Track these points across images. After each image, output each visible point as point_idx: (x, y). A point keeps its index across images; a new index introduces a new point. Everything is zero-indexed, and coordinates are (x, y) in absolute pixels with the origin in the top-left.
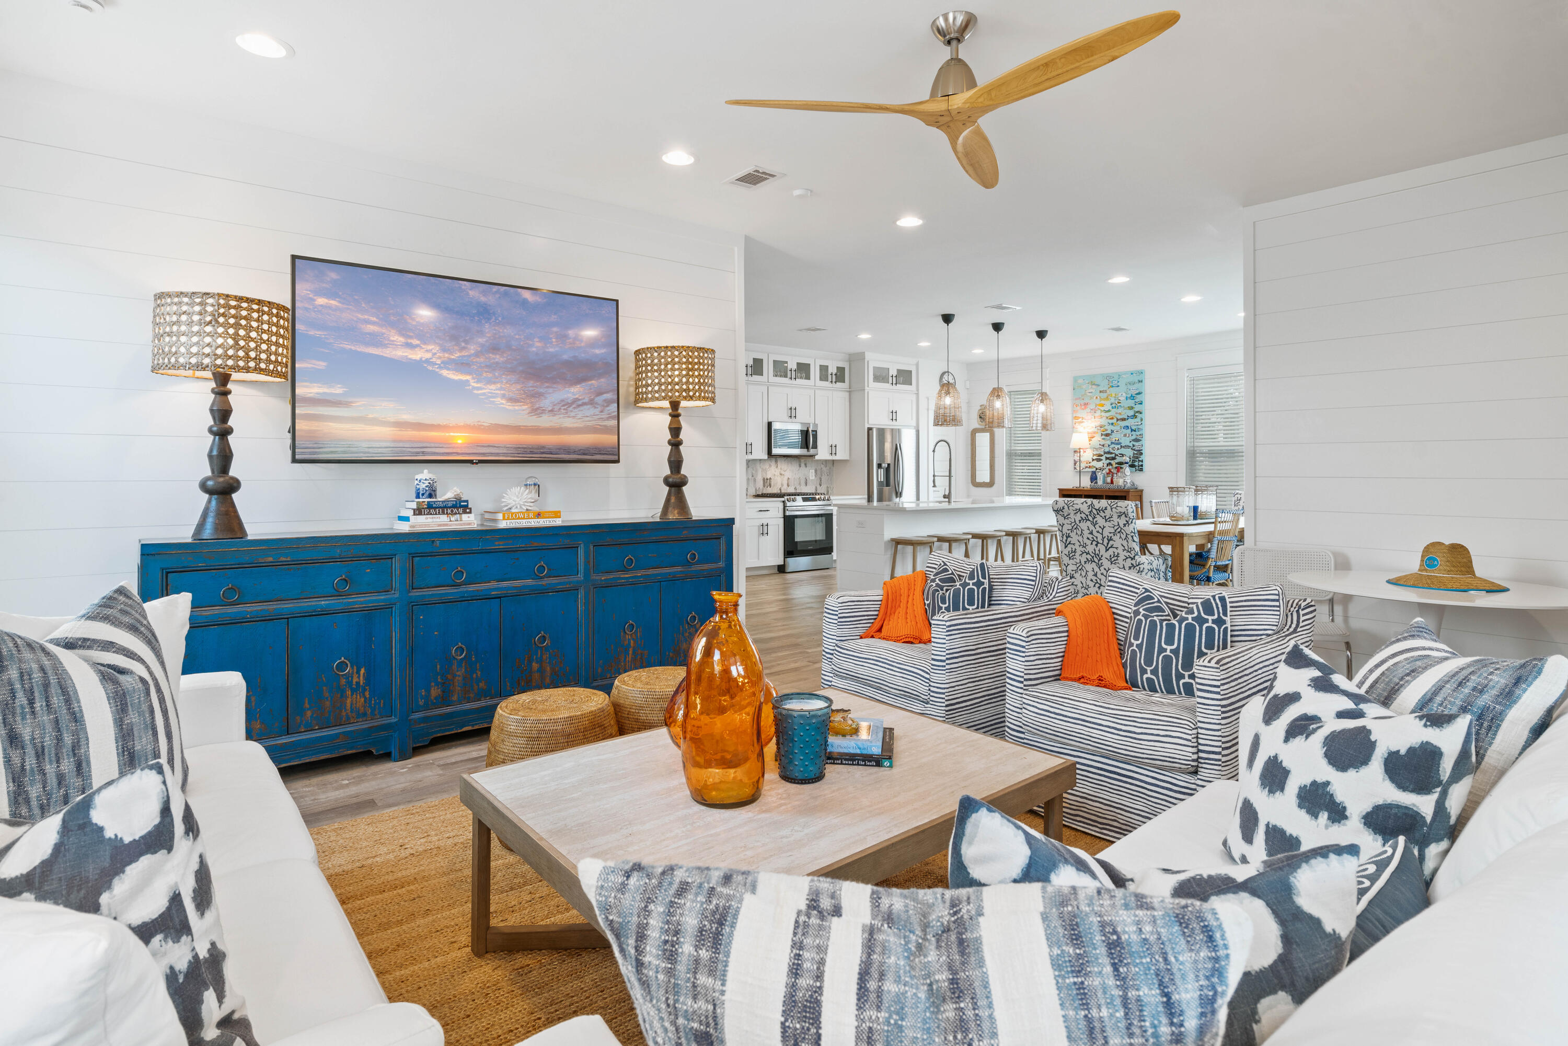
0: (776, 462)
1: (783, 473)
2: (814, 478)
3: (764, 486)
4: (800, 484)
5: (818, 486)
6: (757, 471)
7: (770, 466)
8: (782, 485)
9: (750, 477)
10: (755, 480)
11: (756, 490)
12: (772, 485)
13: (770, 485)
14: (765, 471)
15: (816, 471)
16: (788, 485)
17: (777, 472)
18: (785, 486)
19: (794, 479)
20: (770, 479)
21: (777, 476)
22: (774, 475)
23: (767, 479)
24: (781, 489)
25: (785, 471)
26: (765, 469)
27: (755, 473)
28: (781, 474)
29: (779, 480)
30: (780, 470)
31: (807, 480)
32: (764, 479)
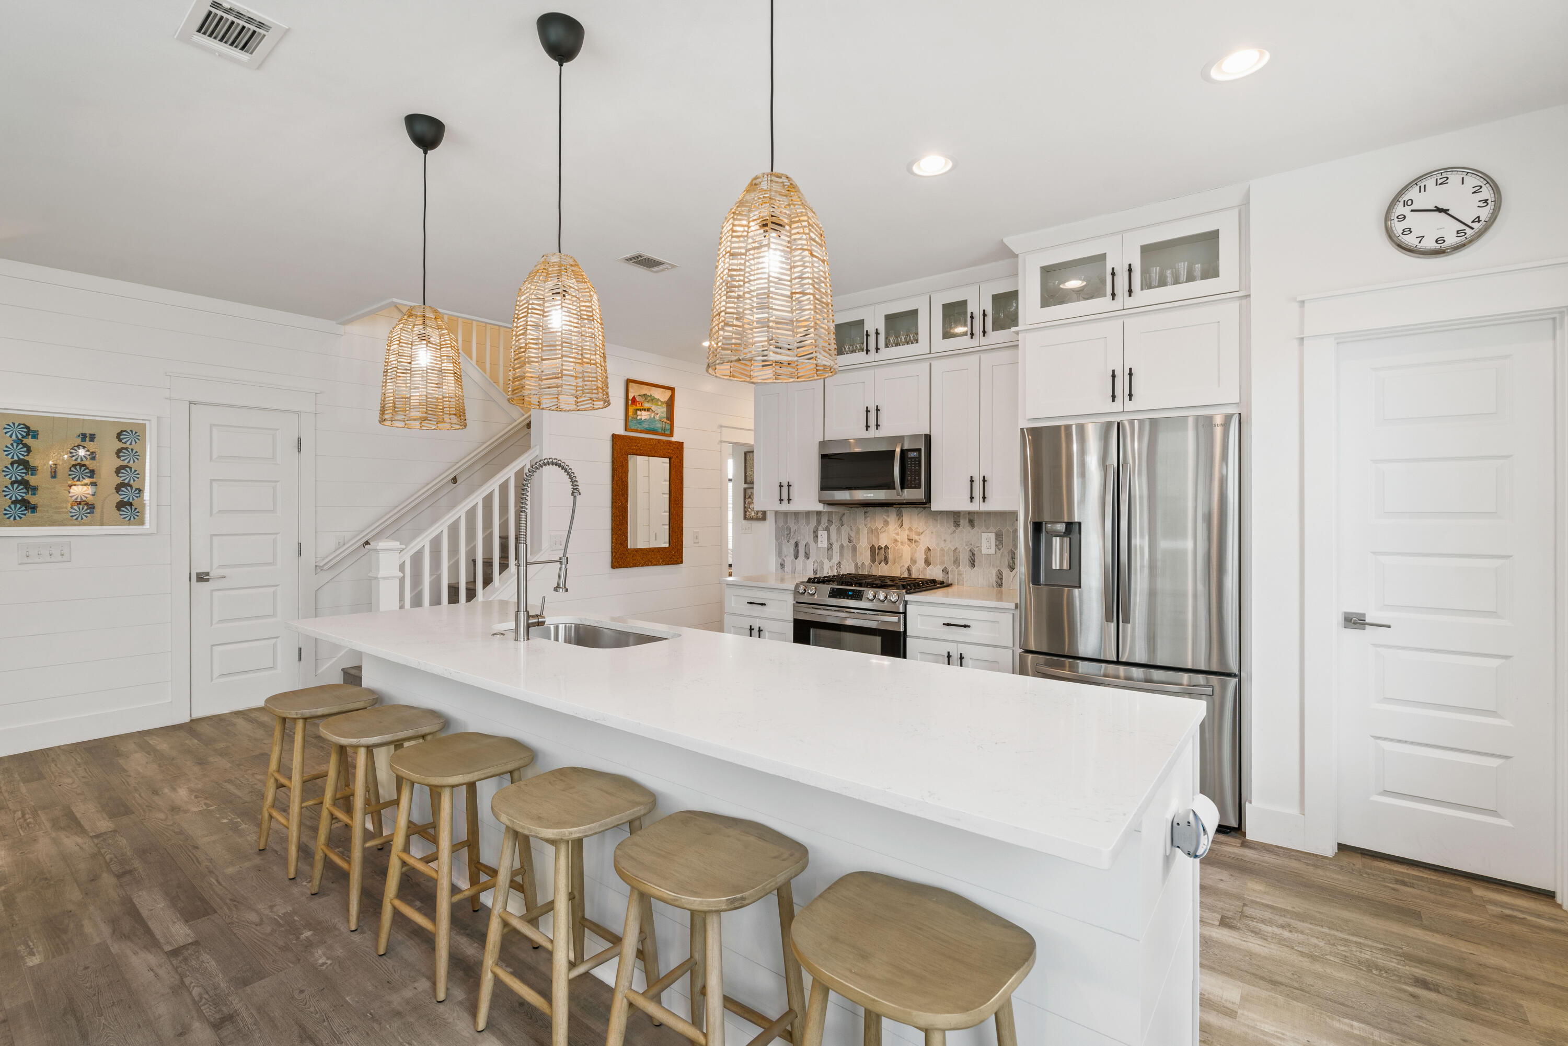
0: (900, 515)
1: (915, 537)
2: (992, 550)
3: (873, 561)
4: (957, 562)
5: (1006, 572)
6: (858, 532)
7: (886, 523)
8: (914, 561)
9: (846, 543)
10: (854, 549)
11: (856, 566)
12: (890, 557)
13: (886, 561)
14: (875, 532)
15: (999, 537)
16: (927, 563)
17: (903, 536)
18: (921, 563)
19: (942, 550)
20: (886, 547)
21: (902, 543)
22: (896, 541)
23: (880, 548)
24: (909, 570)
25: (919, 534)
26: (877, 529)
27: (853, 535)
28: (909, 540)
29: (906, 550)
30: (907, 532)
31: (974, 555)
32: (873, 548)
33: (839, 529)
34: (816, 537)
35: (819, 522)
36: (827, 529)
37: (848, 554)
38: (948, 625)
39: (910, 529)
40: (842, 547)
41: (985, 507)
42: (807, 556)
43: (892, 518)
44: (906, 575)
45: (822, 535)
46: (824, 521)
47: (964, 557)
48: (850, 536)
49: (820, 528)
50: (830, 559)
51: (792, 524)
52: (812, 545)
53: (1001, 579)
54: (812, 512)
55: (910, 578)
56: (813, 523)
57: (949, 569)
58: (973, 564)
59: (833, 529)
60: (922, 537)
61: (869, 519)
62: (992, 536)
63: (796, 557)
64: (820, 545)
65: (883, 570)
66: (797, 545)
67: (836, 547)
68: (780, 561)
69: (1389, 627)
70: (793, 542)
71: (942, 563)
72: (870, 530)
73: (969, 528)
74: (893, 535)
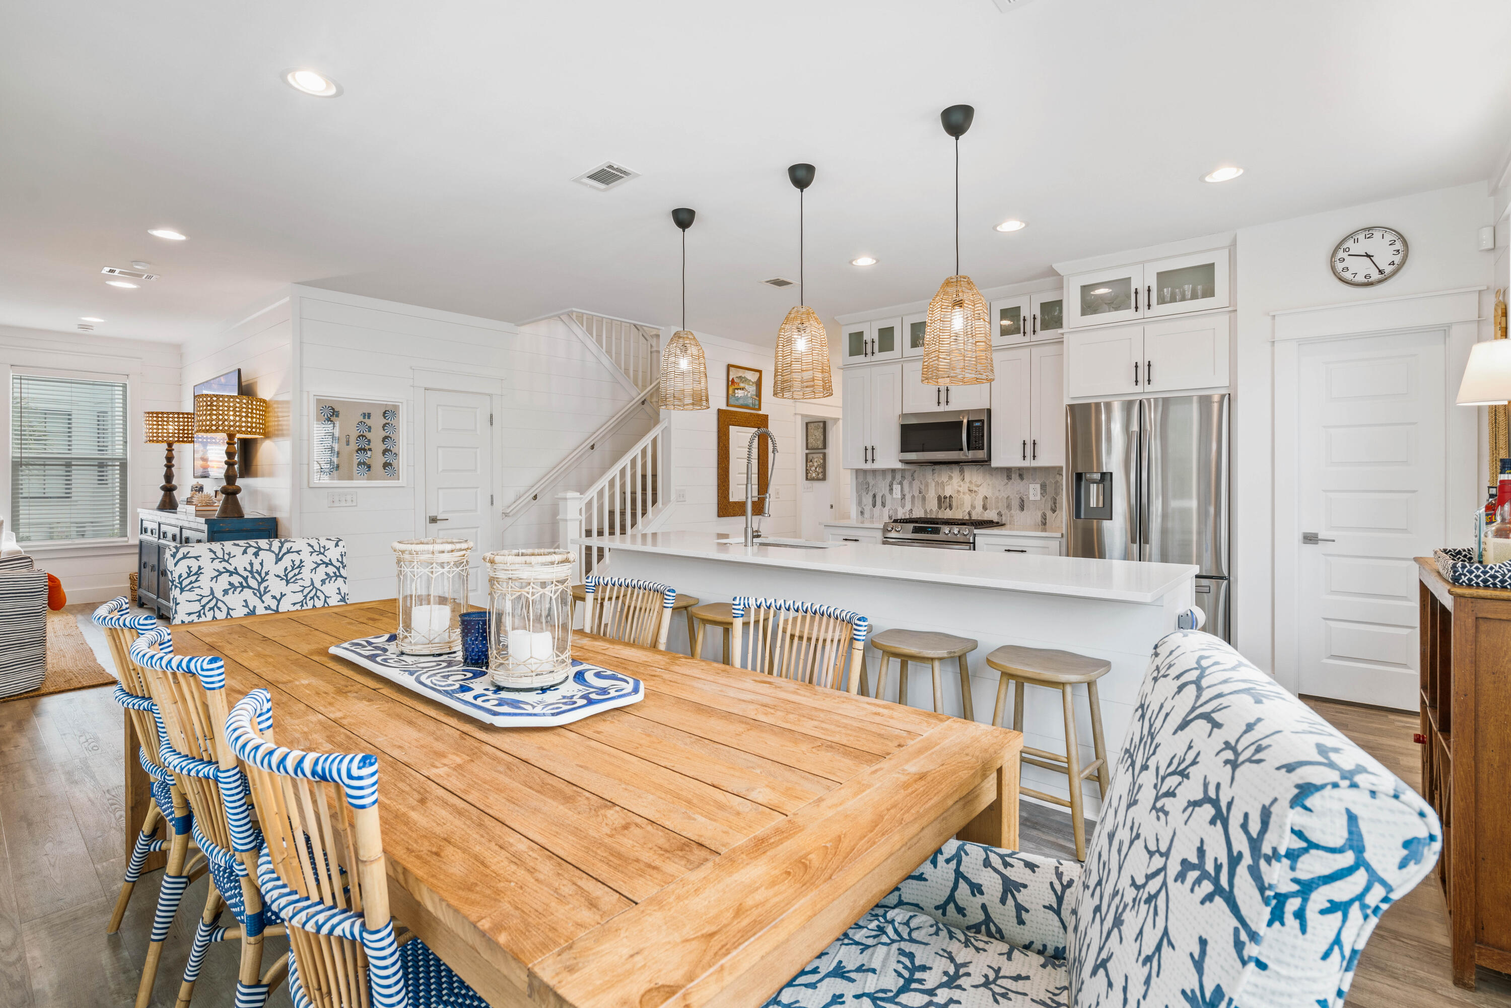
0: (962, 471)
1: (975, 488)
2: (1038, 497)
3: (940, 507)
4: (1009, 507)
5: (1049, 513)
6: (927, 485)
7: (950, 478)
8: (973, 507)
9: (916, 494)
10: (924, 499)
11: (926, 512)
12: (954, 504)
13: (951, 507)
14: (943, 485)
15: (1043, 487)
16: (985, 508)
17: (964, 487)
18: (979, 509)
19: (997, 498)
20: (951, 497)
21: (964, 493)
22: (958, 491)
23: (945, 498)
24: (969, 514)
25: (978, 486)
26: (943, 482)
27: (923, 488)
28: (970, 491)
29: (967, 499)
30: (968, 485)
31: (1023, 501)
32: (939, 498)
33: (911, 483)
34: (891, 490)
35: (894, 478)
36: (901, 483)
37: (918, 503)
38: (1009, 551)
39: (971, 482)
40: (913, 497)
41: (1034, 464)
42: (883, 505)
43: (955, 473)
44: (967, 517)
45: (897, 488)
46: (898, 477)
47: (1015, 503)
48: (920, 489)
49: (895, 482)
50: (903, 506)
51: (870, 479)
52: (888, 497)
53: (1045, 519)
54: (888, 469)
55: (970, 519)
56: (889, 478)
57: (1003, 513)
58: (1022, 508)
59: (906, 483)
60: (980, 488)
61: (936, 475)
62: (1038, 486)
63: (874, 506)
64: (894, 496)
65: (948, 514)
66: (874, 496)
67: (908, 497)
68: (860, 509)
69: (1334, 541)
70: (871, 494)
71: (997, 508)
72: (937, 483)
73: (1019, 481)
74: (956, 487)
